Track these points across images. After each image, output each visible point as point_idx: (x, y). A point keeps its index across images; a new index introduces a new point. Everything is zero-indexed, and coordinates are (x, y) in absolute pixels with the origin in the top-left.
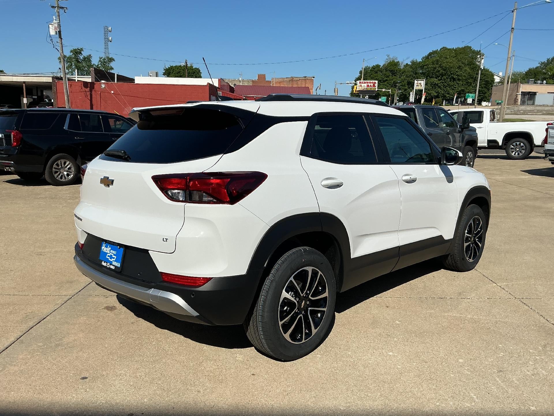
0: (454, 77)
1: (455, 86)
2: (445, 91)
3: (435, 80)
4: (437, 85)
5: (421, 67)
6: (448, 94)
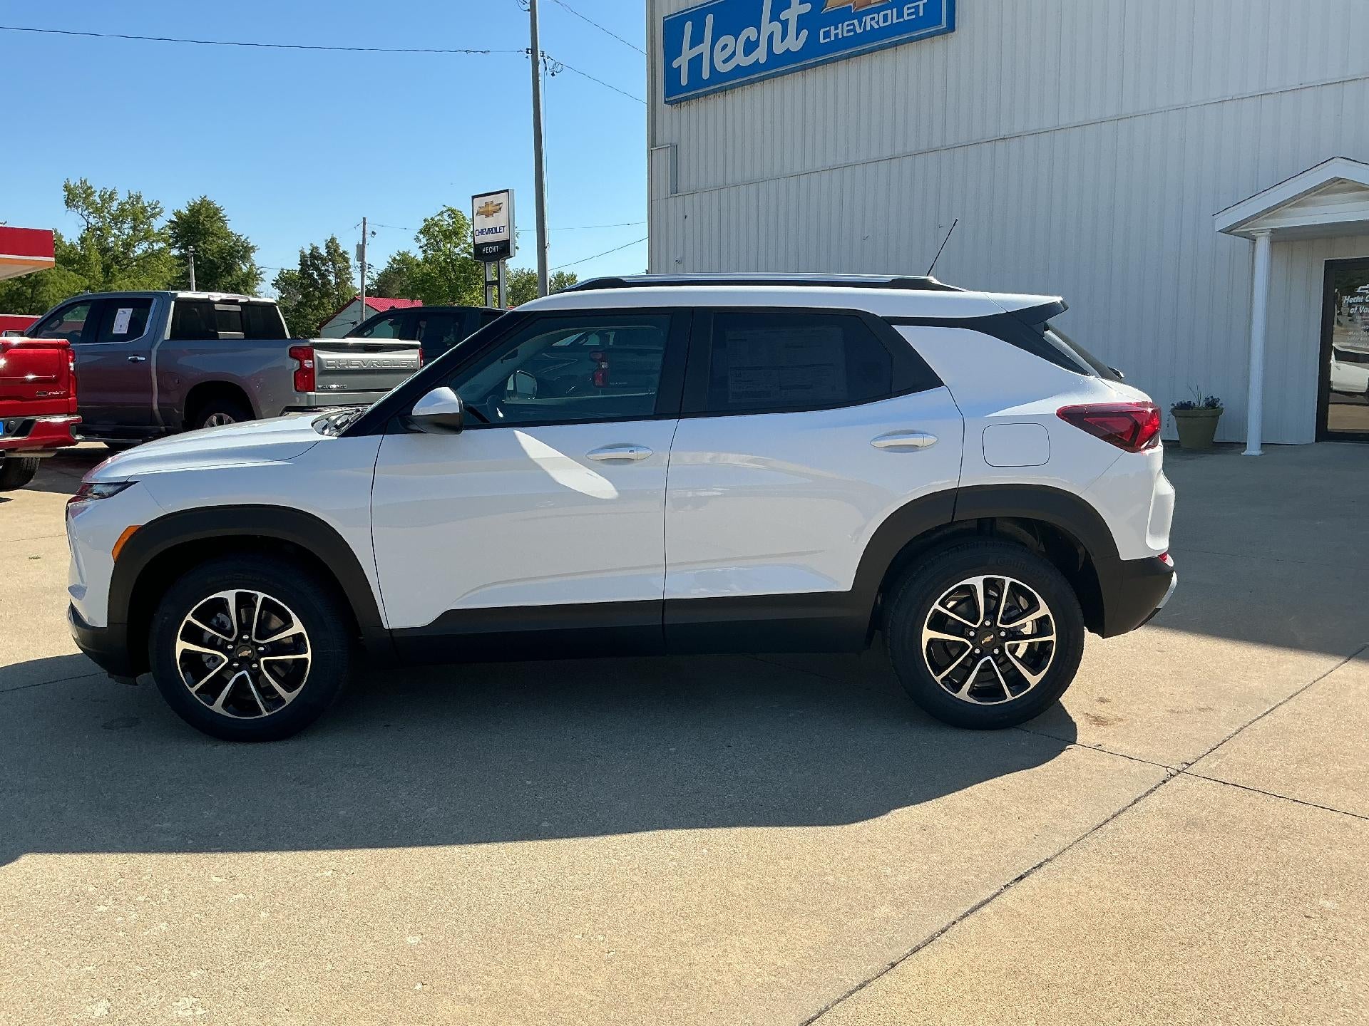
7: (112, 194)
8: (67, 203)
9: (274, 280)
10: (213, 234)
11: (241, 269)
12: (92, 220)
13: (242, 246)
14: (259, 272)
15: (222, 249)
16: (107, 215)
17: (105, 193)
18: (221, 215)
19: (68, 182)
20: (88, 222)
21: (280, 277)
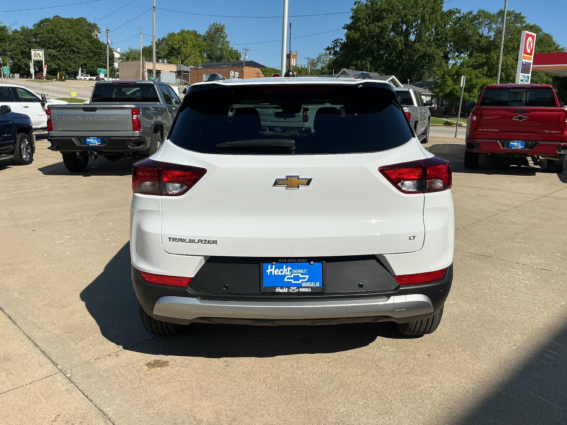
0: (73, 49)
1: (76, 60)
2: (66, 64)
3: (53, 52)
4: (56, 56)
5: (33, 35)
6: (70, 67)
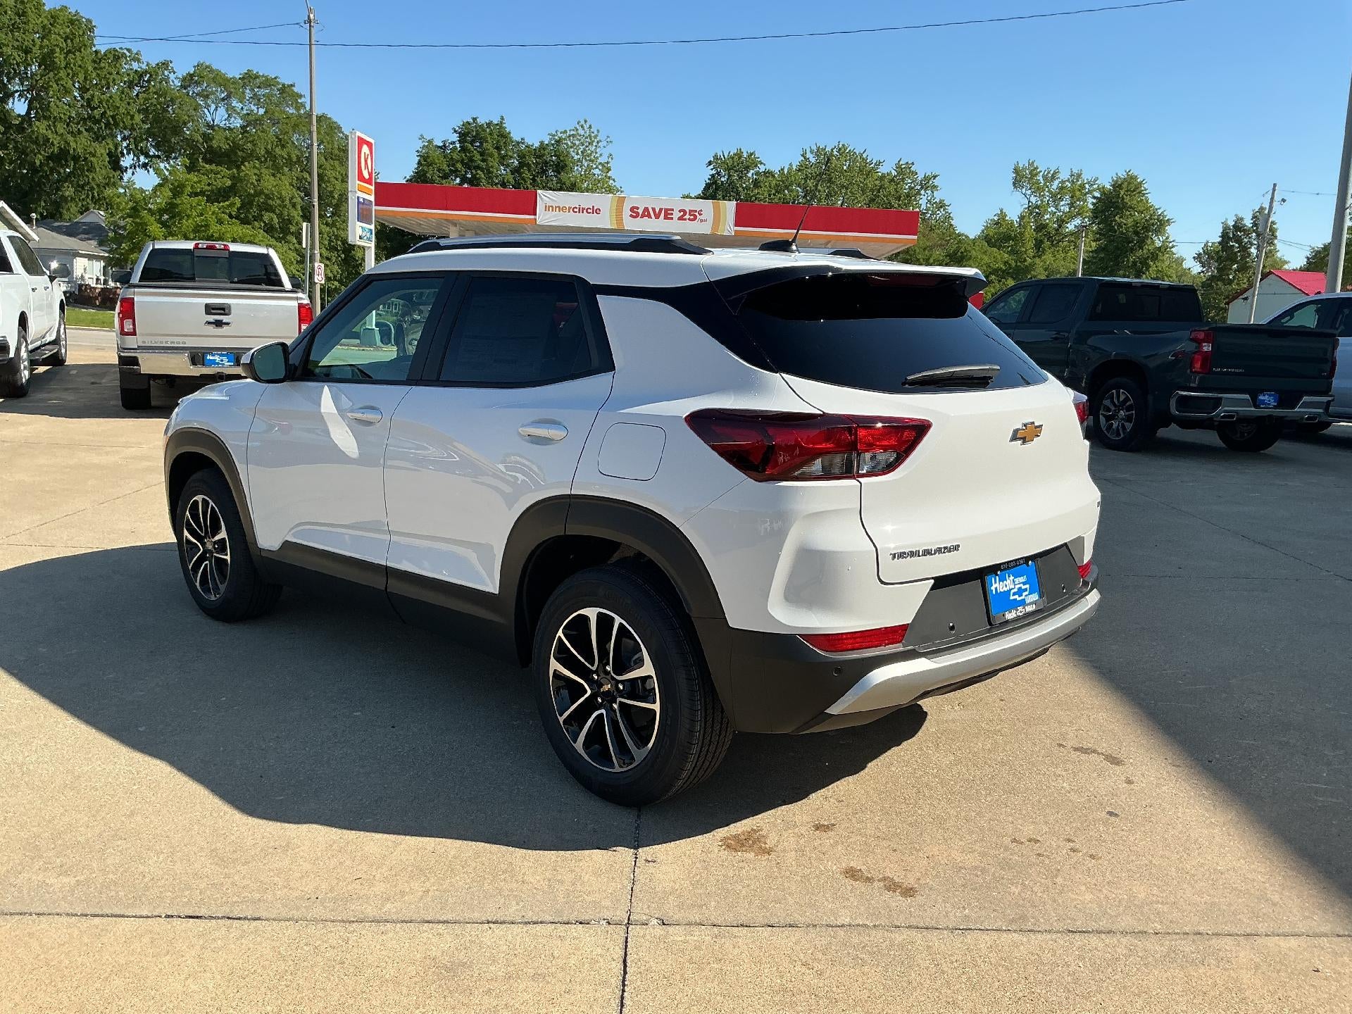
7: (1055, 173)
8: (1014, 184)
9: (1196, 254)
10: (1131, 208)
11: (1153, 242)
12: (1033, 199)
13: (1158, 220)
14: (1171, 245)
15: (1137, 223)
16: (1047, 194)
17: (1049, 173)
18: (1142, 188)
19: (1018, 164)
20: (1029, 202)
21: (1204, 252)
